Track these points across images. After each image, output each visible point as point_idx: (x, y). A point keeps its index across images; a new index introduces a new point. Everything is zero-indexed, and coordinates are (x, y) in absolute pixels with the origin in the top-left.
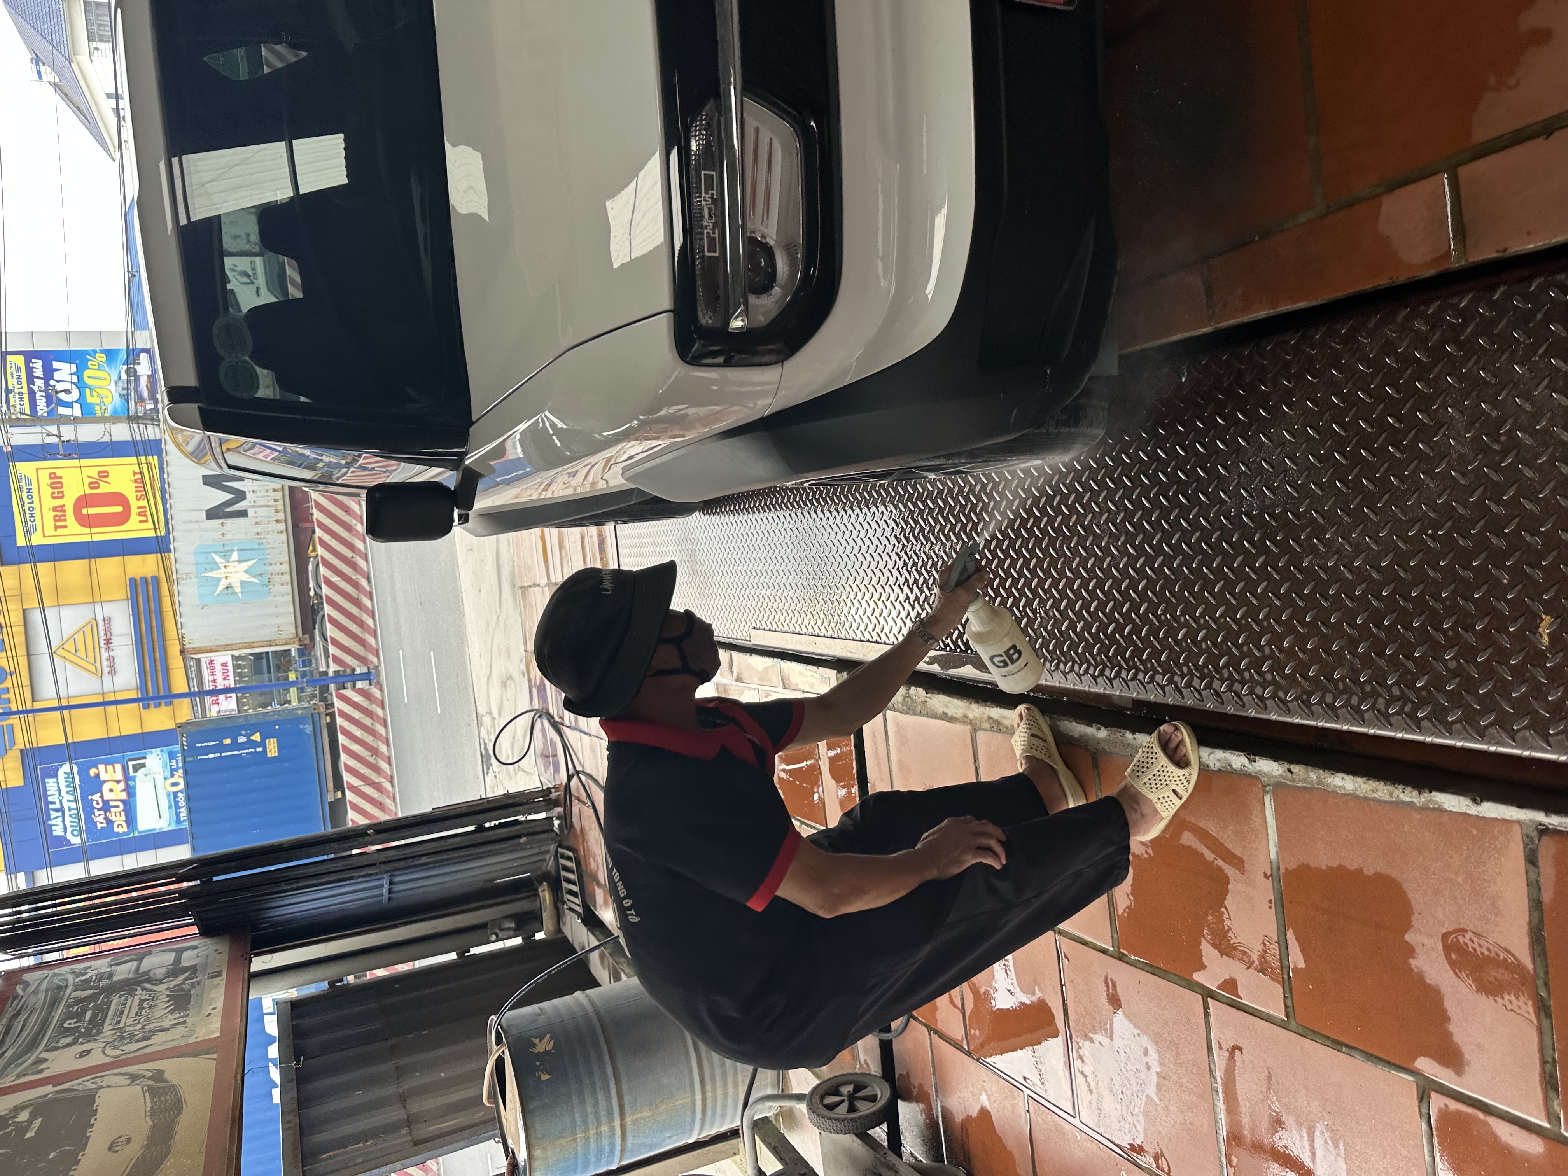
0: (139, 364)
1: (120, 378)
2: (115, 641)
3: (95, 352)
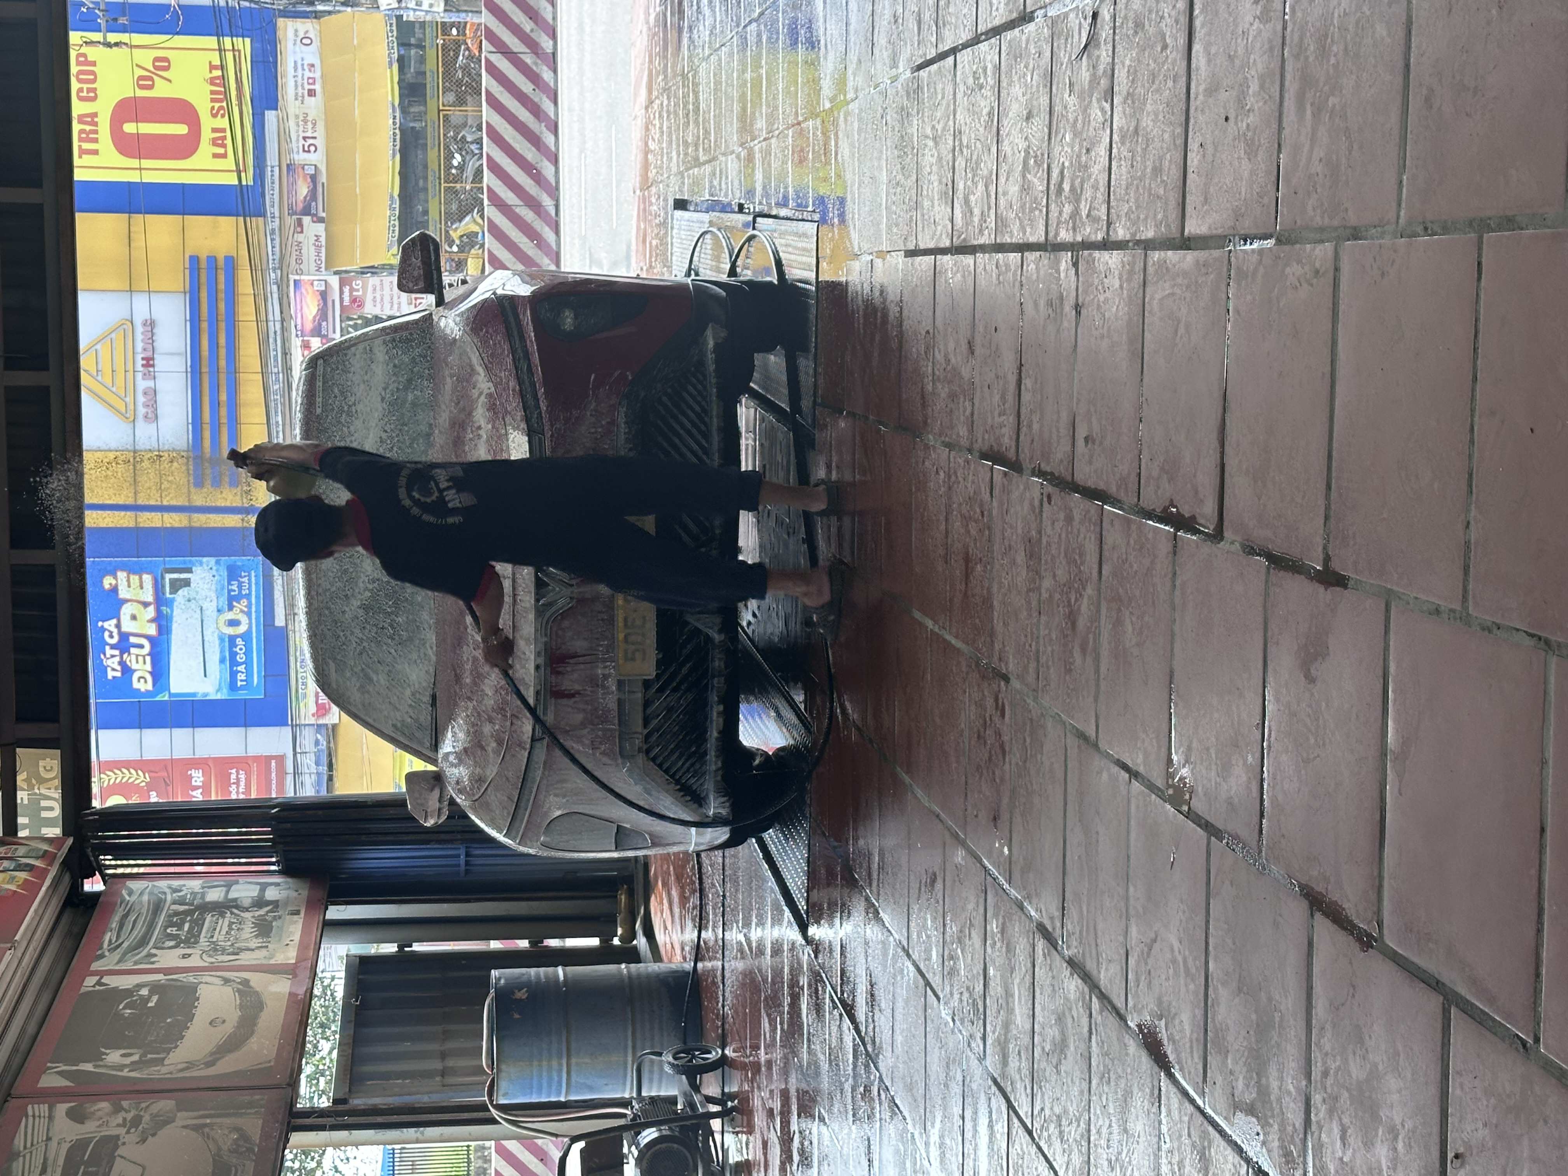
2: (161, 363)
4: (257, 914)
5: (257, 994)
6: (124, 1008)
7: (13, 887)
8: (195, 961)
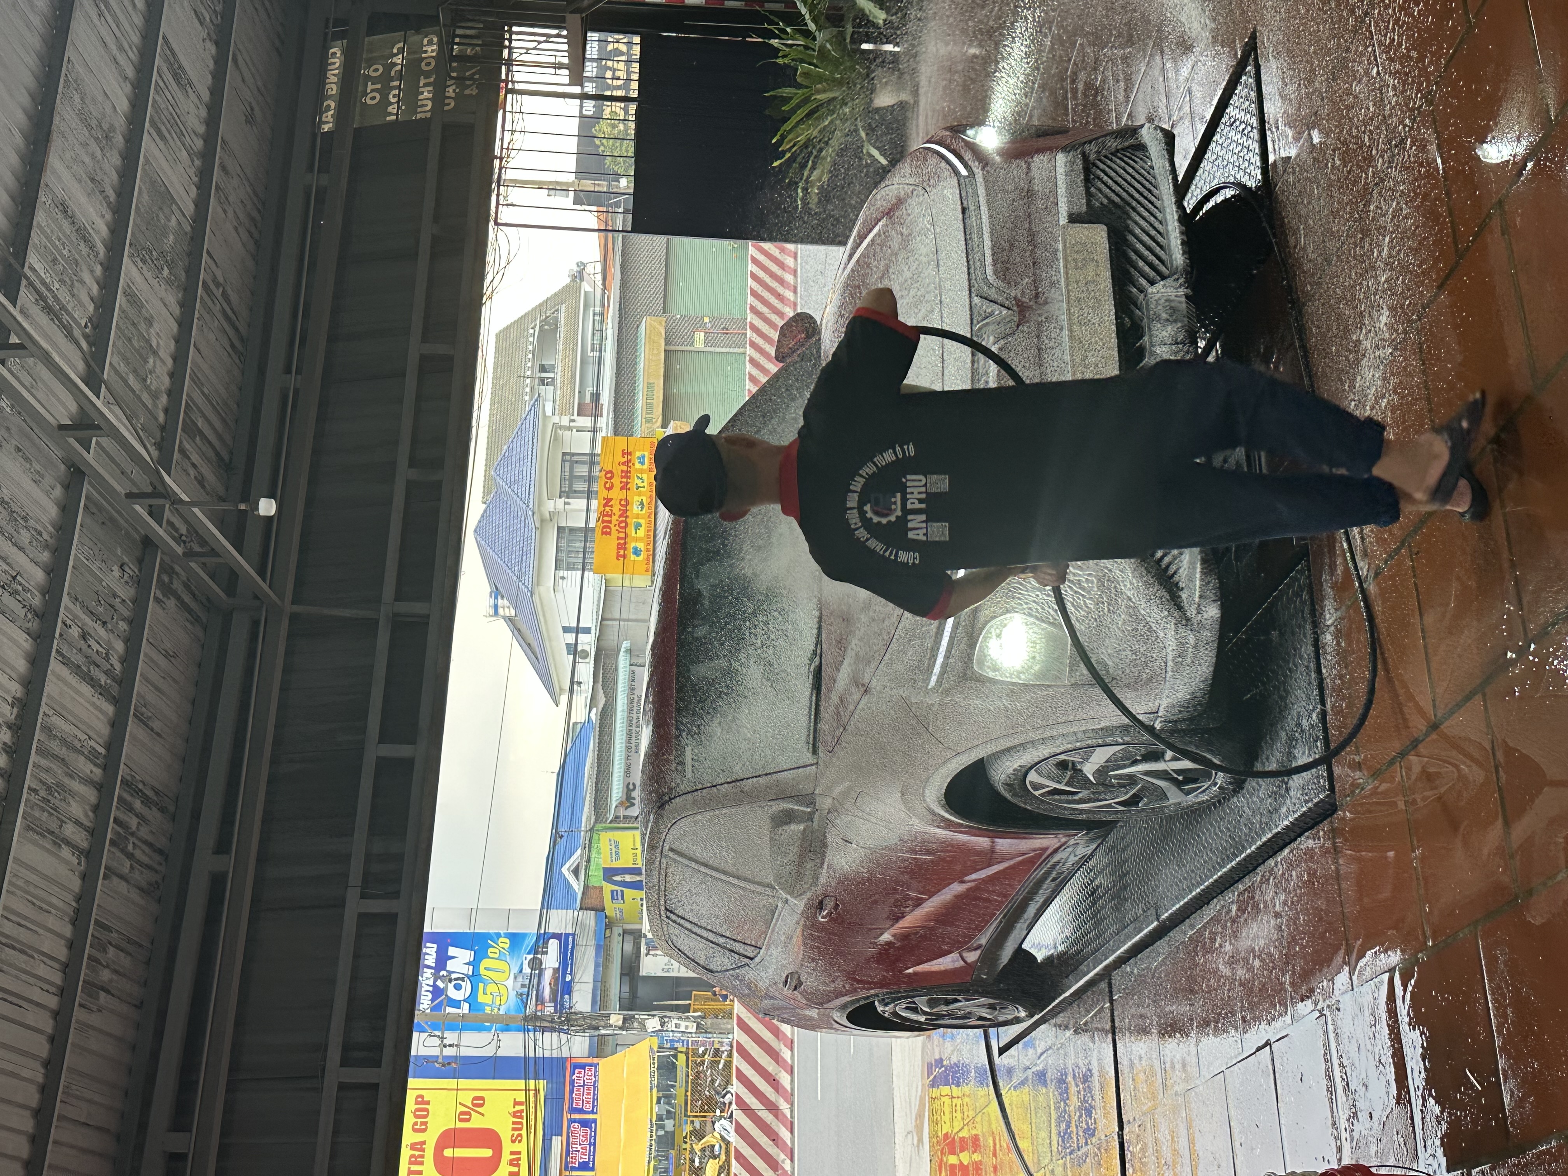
0: (546, 953)
1: (521, 971)
3: (499, 935)
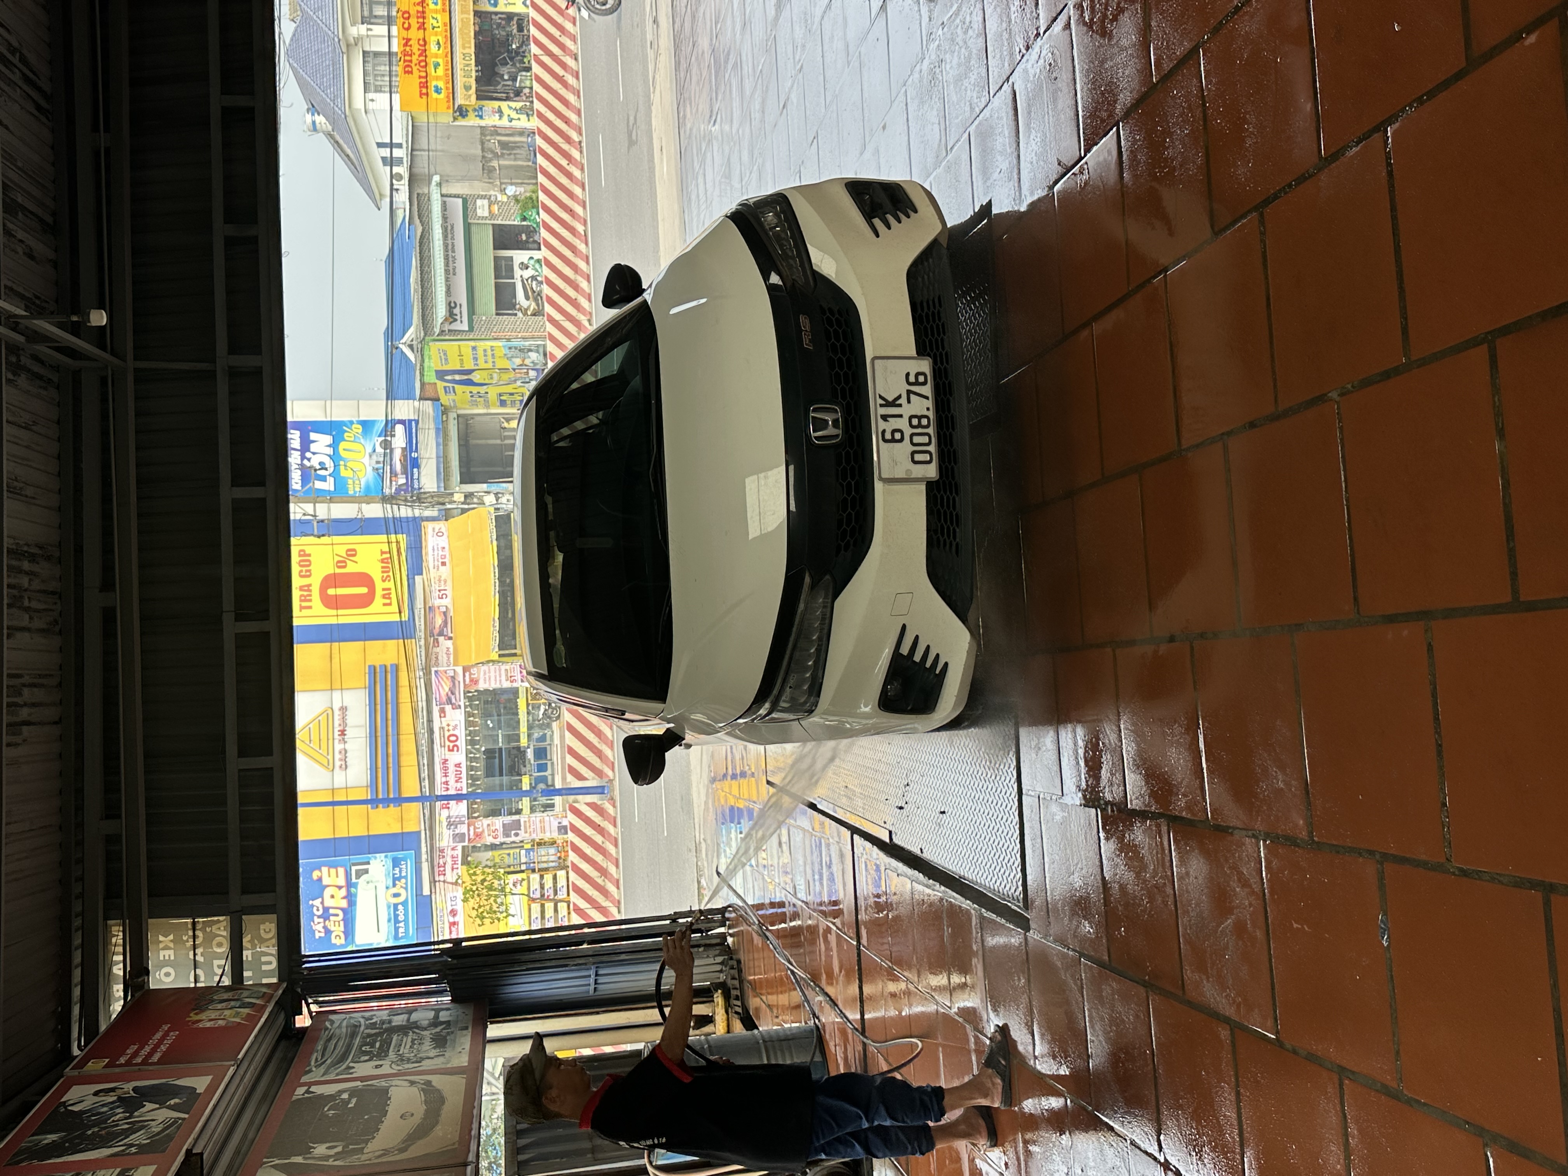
0: (394, 436)
1: (374, 451)
2: (350, 733)
3: (352, 422)
4: (433, 1031)
5: (439, 1091)
6: (328, 1110)
7: (238, 1020)
8: (386, 1069)
